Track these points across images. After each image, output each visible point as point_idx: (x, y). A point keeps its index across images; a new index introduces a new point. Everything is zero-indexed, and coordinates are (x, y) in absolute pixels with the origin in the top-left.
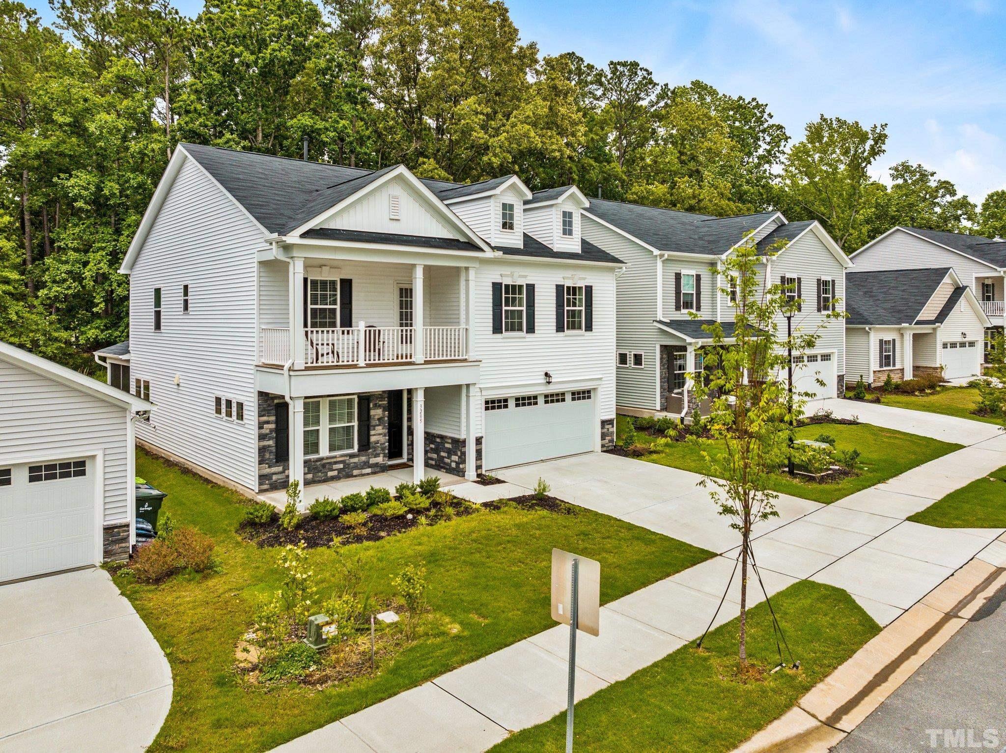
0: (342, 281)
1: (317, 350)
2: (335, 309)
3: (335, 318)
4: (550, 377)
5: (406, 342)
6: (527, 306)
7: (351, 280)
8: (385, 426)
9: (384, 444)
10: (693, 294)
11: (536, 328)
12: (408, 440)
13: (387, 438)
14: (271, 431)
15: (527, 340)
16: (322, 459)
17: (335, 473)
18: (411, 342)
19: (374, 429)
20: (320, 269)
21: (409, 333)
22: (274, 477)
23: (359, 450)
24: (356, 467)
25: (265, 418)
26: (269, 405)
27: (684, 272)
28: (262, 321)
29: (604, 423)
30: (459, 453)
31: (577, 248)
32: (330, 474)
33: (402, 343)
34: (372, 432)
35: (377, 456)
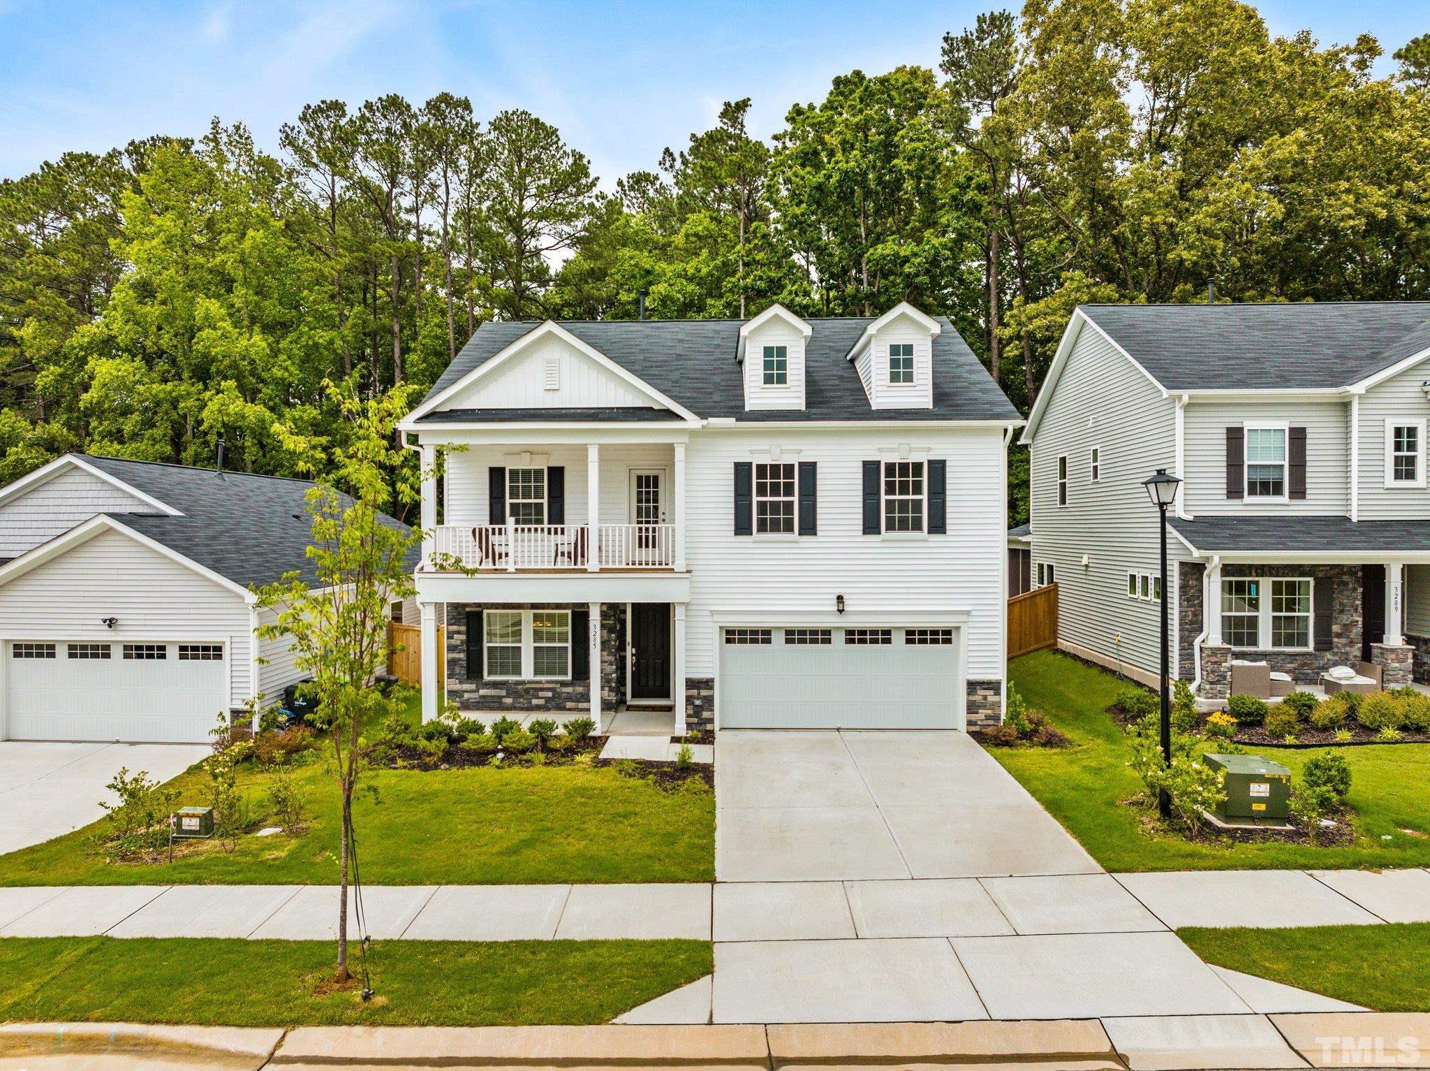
0: (550, 469)
2: (542, 503)
3: (540, 513)
5: (647, 546)
6: (802, 495)
7: (561, 468)
9: (610, 674)
10: (1282, 466)
11: (820, 528)
14: (462, 642)
15: (800, 545)
16: (523, 683)
17: (542, 702)
18: (654, 546)
21: (650, 534)
22: (466, 696)
23: (573, 678)
24: (570, 698)
25: (455, 628)
26: (459, 614)
27: (1248, 425)
29: (973, 686)
31: (926, 401)
32: (535, 702)
33: (640, 546)
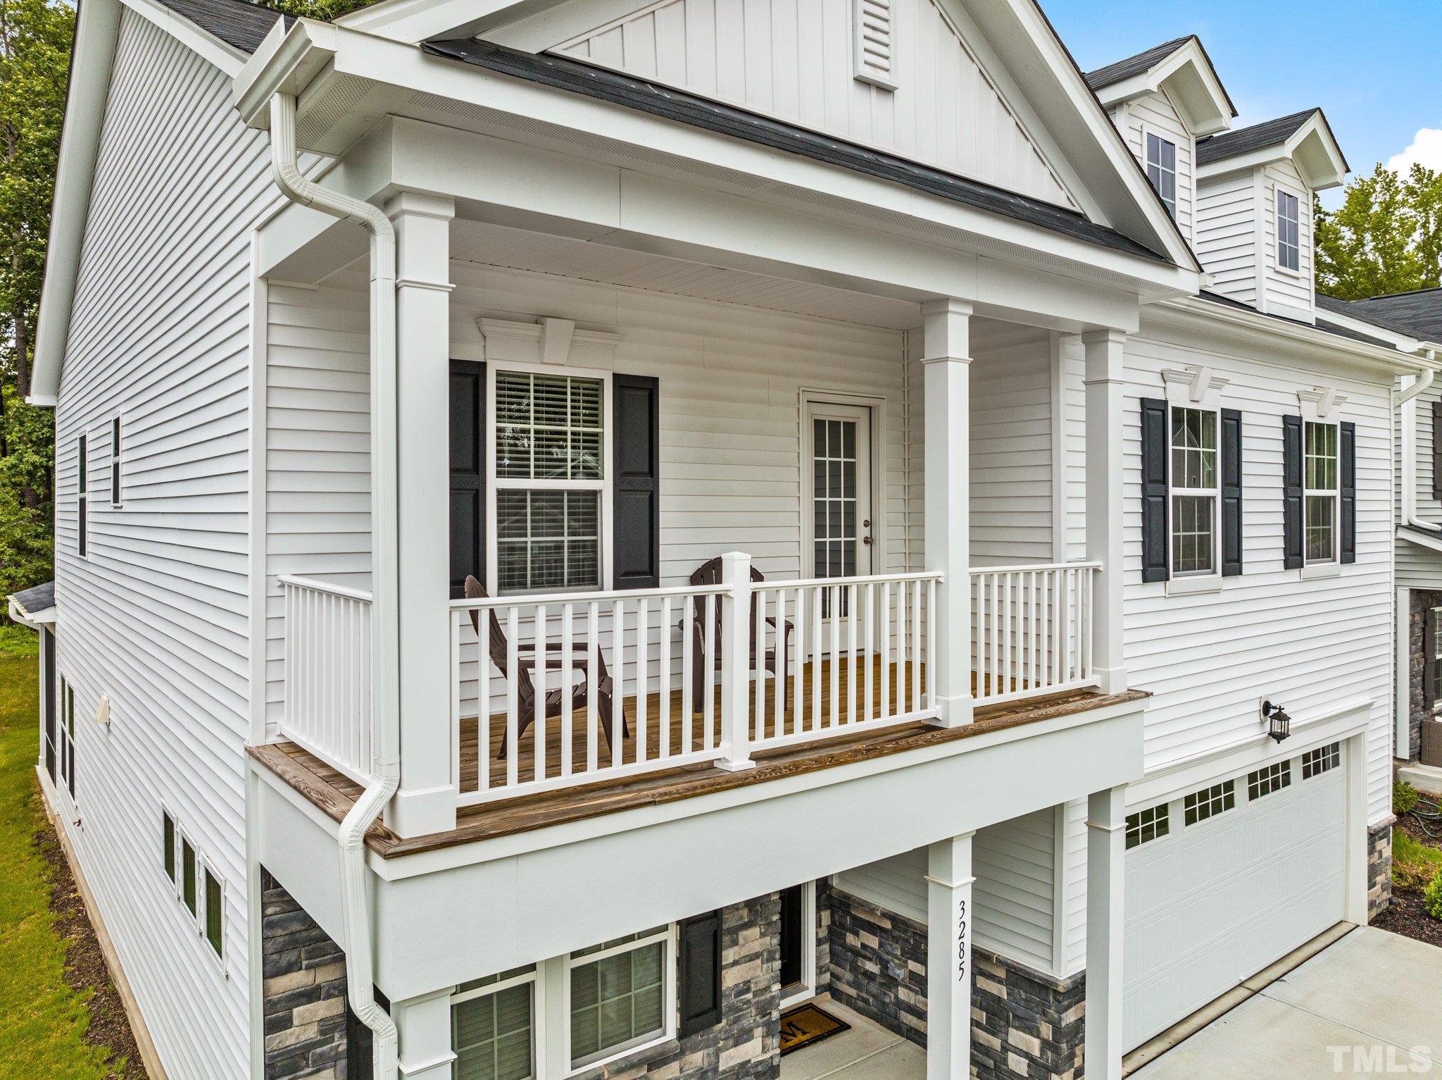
0: (621, 381)
1: (524, 679)
2: (594, 495)
3: (593, 527)
4: (1281, 717)
6: (1225, 484)
7: (655, 381)
8: (770, 924)
9: (767, 988)
11: (1246, 557)
12: (819, 925)
13: (777, 964)
15: (1223, 597)
19: (735, 943)
20: (534, 330)
23: (683, 1034)
25: (294, 981)
28: (277, 545)
29: (1374, 836)
30: (1046, 1031)
31: (1307, 310)
34: (729, 955)
35: (743, 1037)
